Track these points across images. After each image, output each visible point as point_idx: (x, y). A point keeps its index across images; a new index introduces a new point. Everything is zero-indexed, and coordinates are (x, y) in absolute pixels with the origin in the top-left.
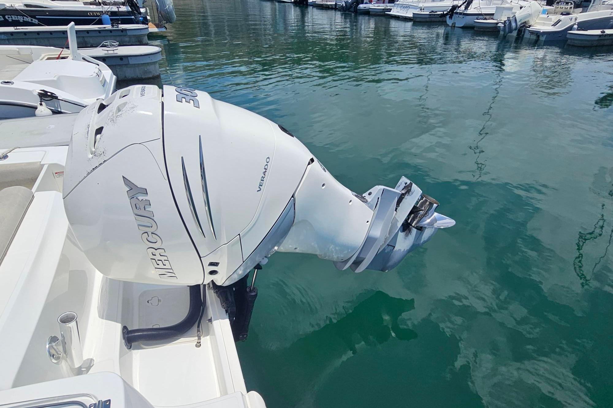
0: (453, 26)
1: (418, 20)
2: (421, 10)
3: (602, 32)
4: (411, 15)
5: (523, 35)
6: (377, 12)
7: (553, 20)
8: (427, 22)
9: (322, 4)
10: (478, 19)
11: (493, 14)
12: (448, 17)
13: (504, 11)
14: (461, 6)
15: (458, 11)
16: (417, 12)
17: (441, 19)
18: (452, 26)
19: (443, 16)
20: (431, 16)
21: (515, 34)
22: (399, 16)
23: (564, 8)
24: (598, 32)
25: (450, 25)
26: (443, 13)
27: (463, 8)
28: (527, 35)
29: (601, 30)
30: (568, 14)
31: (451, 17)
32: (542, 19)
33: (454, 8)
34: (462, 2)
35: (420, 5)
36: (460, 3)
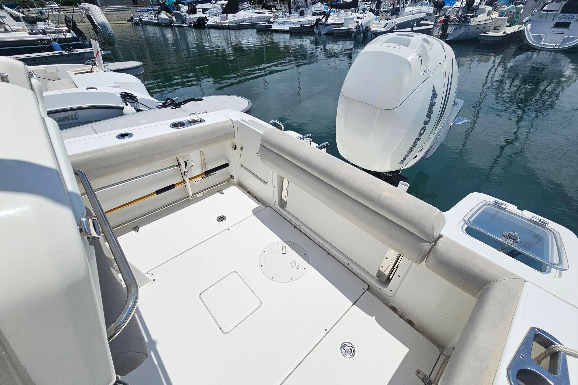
0: (320, 34)
1: (293, 31)
2: (293, 24)
3: (411, 29)
4: (288, 29)
5: (367, 36)
6: (262, 28)
7: (383, 24)
8: (299, 33)
9: (218, 26)
10: (334, 28)
11: (343, 24)
12: (315, 28)
13: (350, 21)
14: (322, 19)
15: (321, 23)
16: (291, 26)
17: (309, 30)
18: (318, 34)
19: (312, 27)
20: (302, 28)
21: (362, 35)
22: (278, 30)
23: (386, 16)
24: (409, 29)
25: (317, 33)
26: (312, 25)
27: (324, 20)
28: (369, 35)
30: (389, 19)
31: (317, 28)
32: (376, 24)
33: (318, 20)
34: (322, 16)
35: (292, 21)
36: (321, 17)
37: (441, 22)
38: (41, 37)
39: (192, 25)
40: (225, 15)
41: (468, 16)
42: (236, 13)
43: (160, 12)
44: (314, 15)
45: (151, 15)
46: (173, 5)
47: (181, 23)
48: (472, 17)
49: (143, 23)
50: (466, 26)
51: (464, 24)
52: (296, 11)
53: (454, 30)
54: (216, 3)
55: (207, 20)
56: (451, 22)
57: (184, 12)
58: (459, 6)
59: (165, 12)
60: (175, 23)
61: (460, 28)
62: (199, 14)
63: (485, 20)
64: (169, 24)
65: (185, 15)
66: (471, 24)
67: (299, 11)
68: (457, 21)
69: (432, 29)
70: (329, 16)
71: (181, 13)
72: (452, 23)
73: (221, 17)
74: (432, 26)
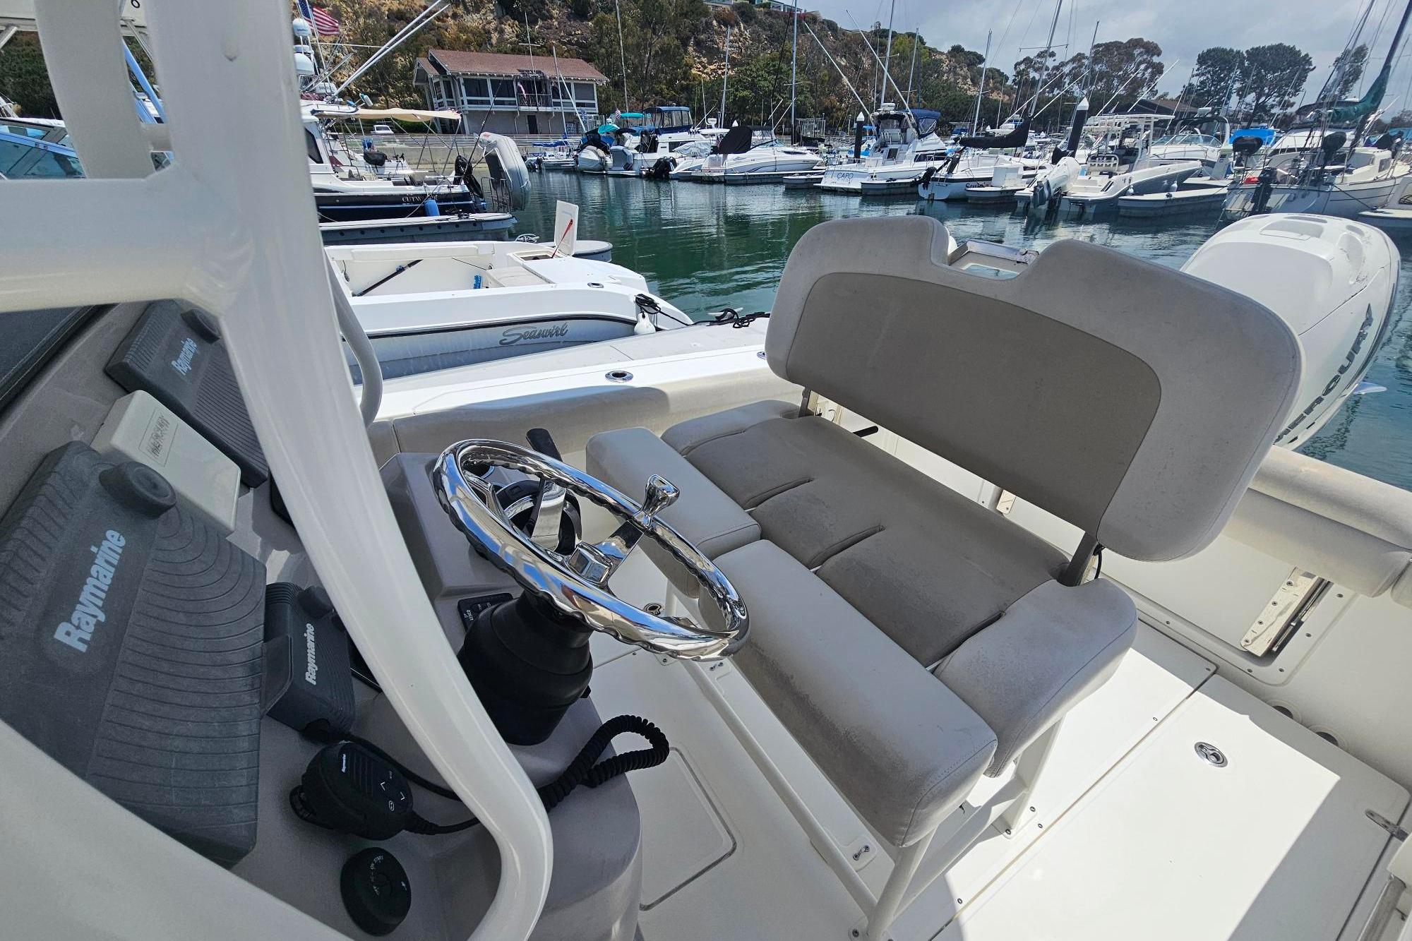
0: (931, 199)
1: (871, 192)
2: (872, 177)
3: (1167, 196)
4: (859, 187)
6: (797, 184)
7: (1099, 182)
8: (883, 195)
9: (702, 176)
10: (968, 187)
11: (990, 179)
12: (920, 186)
13: (1008, 175)
14: (941, 168)
15: (937, 177)
16: (867, 180)
17: (909, 190)
18: (928, 200)
19: (915, 184)
20: (890, 186)
21: (1046, 207)
22: (835, 188)
23: (1104, 165)
24: (1162, 196)
25: (926, 197)
26: (916, 180)
27: (944, 172)
28: (1064, 207)
29: (1167, 193)
30: (1114, 173)
31: (926, 186)
32: (1083, 182)
33: (930, 171)
34: (941, 163)
35: (871, 170)
36: (938, 164)
37: (1249, 181)
38: (413, 190)
39: (644, 173)
40: (721, 155)
41: (1327, 171)
42: (745, 152)
43: (584, 148)
44: (919, 159)
45: (561, 153)
46: (612, 135)
47: (623, 168)
48: (1336, 172)
49: (543, 167)
50: (1322, 194)
51: (1317, 189)
52: (879, 151)
53: (1288, 201)
54: (699, 132)
55: (675, 165)
56: (1278, 183)
57: (632, 149)
58: (1302, 146)
59: (595, 148)
60: (610, 169)
61: (1303, 197)
62: (662, 153)
63: (1375, 181)
64: (599, 172)
65: (634, 154)
66: (1335, 189)
67: (886, 151)
68: (1293, 182)
69: (1224, 195)
70: (958, 162)
71: (625, 150)
72: (1281, 186)
73: (711, 158)
74: (1225, 191)
